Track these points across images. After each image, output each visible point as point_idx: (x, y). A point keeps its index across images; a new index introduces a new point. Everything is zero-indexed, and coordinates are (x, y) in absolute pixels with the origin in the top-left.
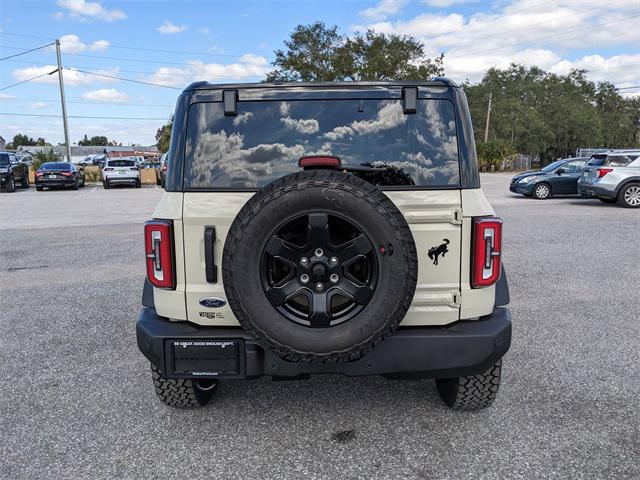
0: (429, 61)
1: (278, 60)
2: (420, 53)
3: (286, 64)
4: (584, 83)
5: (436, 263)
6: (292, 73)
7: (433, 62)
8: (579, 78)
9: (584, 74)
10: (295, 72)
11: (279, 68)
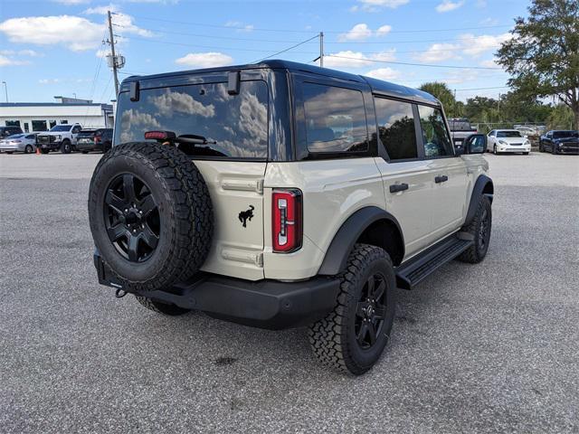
1: (516, 28)
3: (524, 31)
5: (245, 225)
6: (530, 39)
10: (535, 39)
11: (516, 36)
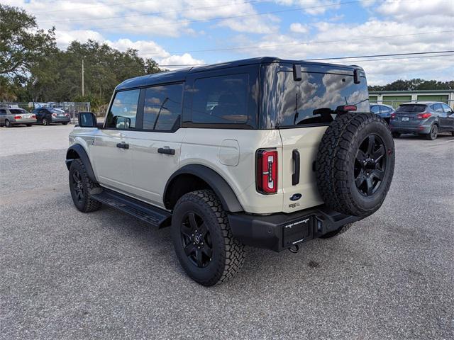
0: (42, 31)
2: (34, 24)
4: (137, 58)
7: (46, 32)
8: (134, 54)
9: (136, 53)
